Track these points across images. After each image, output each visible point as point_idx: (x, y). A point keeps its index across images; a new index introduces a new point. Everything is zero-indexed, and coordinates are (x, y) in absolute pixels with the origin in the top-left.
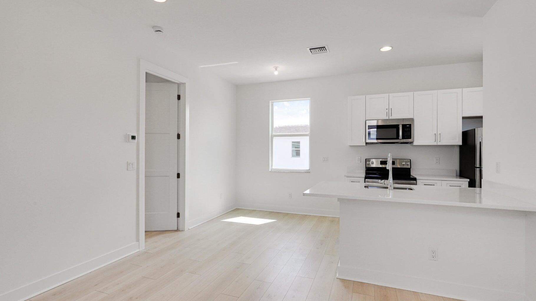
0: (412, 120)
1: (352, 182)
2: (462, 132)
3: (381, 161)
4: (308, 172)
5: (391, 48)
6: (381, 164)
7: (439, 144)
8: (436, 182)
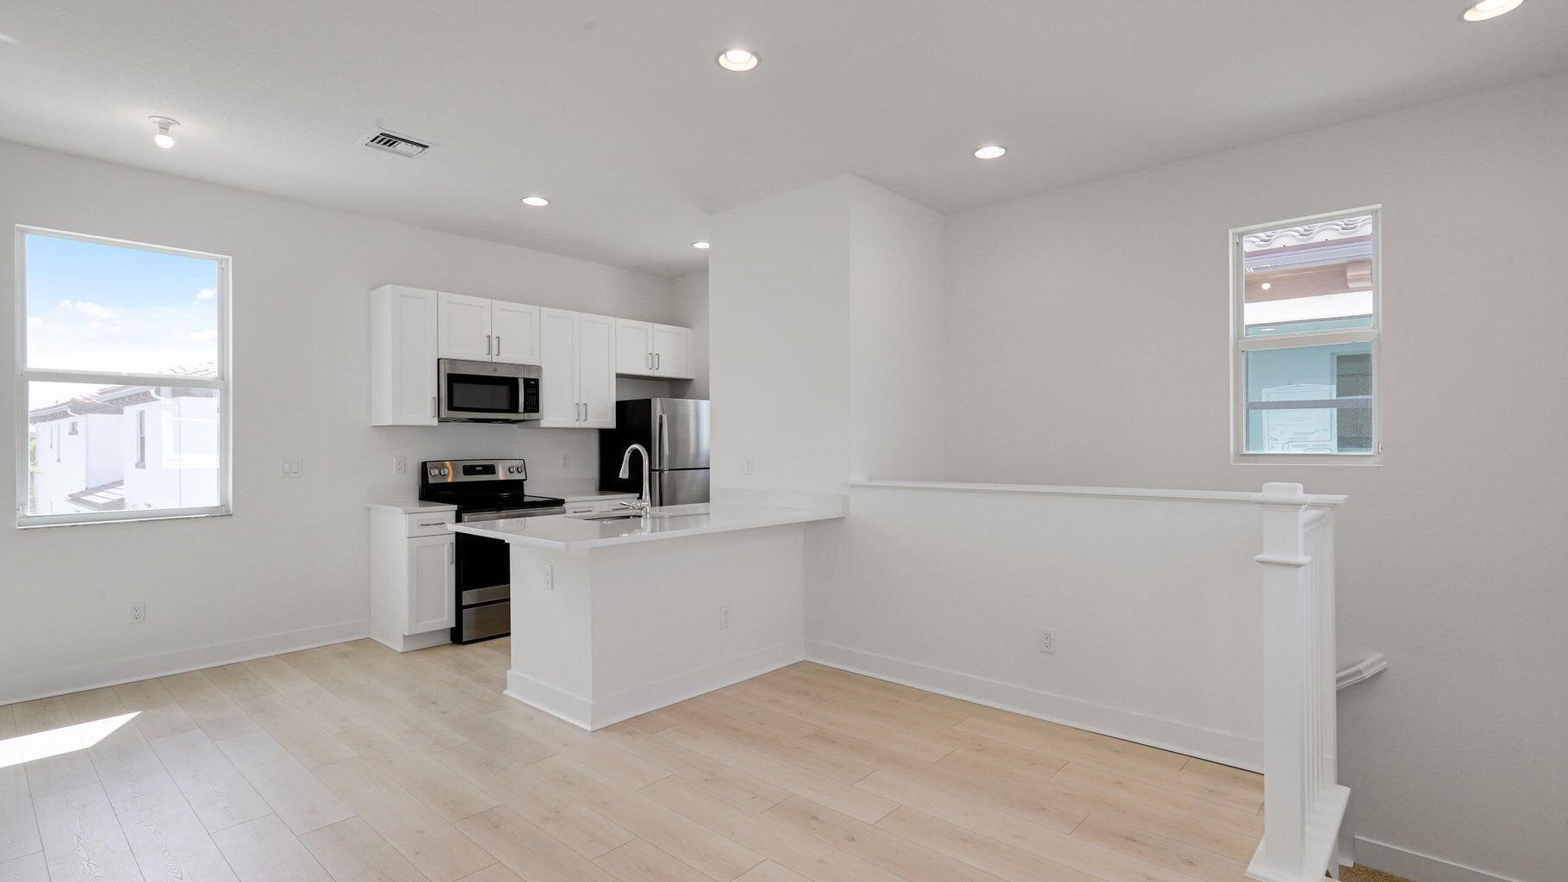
0: (539, 369)
1: (422, 525)
2: (617, 402)
3: (464, 467)
4: (220, 514)
5: (547, 203)
6: (465, 474)
7: (584, 425)
8: (590, 504)
